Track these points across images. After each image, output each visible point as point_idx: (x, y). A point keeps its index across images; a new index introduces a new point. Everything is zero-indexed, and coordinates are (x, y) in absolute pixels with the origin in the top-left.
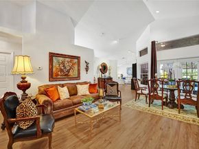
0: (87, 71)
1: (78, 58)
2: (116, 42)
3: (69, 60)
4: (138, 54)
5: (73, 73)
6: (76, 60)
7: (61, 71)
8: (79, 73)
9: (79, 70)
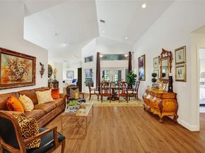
0: (42, 75)
1: (33, 59)
2: (65, 45)
3: (23, 60)
4: (83, 60)
5: (27, 78)
6: (31, 61)
7: (13, 74)
8: (34, 78)
9: (34, 73)
